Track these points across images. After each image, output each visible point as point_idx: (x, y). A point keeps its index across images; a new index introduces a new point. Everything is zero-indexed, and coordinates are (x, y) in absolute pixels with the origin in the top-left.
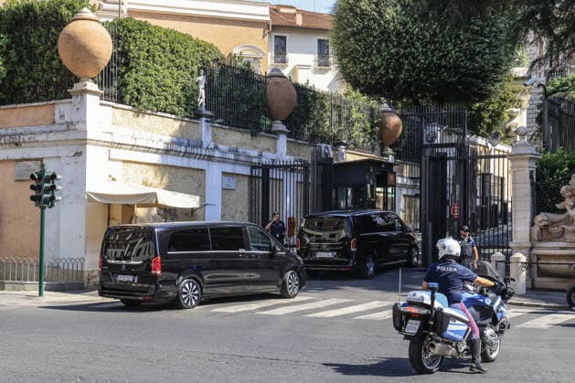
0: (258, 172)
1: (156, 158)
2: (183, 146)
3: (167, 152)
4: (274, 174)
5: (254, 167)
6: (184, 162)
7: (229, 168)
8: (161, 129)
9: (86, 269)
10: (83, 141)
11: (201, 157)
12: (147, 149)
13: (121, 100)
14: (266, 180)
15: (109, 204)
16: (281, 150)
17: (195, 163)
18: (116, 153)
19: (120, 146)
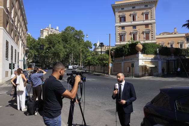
0: (168, 61)
1: (150, 60)
2: (155, 58)
3: (151, 60)
4: (170, 61)
5: (167, 61)
6: (155, 61)
7: (162, 61)
8: (152, 57)
9: (139, 75)
10: (138, 59)
11: (158, 60)
14: (169, 62)
15: (142, 67)
17: (156, 61)
18: (143, 60)
19: (144, 59)
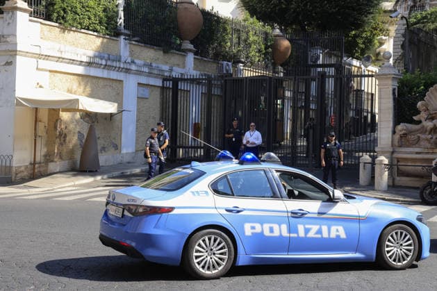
0: (169, 84)
1: (80, 70)
3: (89, 64)
4: (181, 86)
5: (165, 79)
6: (104, 74)
7: (144, 80)
8: (85, 45)
9: (15, 164)
10: (14, 53)
11: (119, 69)
12: (72, 61)
13: (48, 18)
14: (175, 90)
15: (37, 109)
16: (188, 66)
17: (114, 75)
18: (44, 64)
19: (47, 57)
